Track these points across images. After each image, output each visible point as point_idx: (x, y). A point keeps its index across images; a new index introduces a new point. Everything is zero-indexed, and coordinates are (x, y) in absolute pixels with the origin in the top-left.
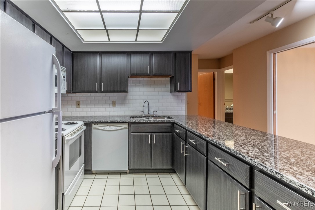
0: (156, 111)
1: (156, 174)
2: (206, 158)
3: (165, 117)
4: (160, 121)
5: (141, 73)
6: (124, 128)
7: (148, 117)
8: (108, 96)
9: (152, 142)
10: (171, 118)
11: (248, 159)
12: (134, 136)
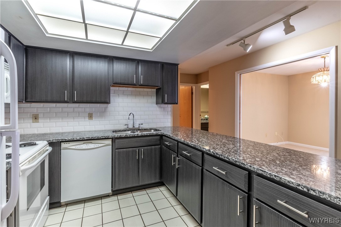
0: (142, 124)
1: (143, 190)
2: (201, 168)
3: (151, 129)
4: (148, 134)
5: (126, 82)
6: (107, 144)
7: (133, 130)
8: (82, 108)
9: (140, 157)
10: (158, 130)
11: (247, 166)
12: (119, 152)
